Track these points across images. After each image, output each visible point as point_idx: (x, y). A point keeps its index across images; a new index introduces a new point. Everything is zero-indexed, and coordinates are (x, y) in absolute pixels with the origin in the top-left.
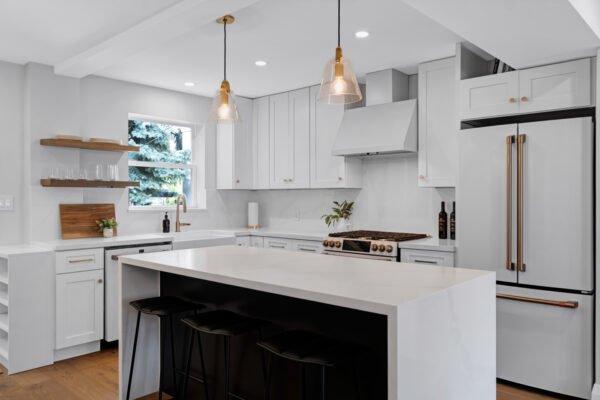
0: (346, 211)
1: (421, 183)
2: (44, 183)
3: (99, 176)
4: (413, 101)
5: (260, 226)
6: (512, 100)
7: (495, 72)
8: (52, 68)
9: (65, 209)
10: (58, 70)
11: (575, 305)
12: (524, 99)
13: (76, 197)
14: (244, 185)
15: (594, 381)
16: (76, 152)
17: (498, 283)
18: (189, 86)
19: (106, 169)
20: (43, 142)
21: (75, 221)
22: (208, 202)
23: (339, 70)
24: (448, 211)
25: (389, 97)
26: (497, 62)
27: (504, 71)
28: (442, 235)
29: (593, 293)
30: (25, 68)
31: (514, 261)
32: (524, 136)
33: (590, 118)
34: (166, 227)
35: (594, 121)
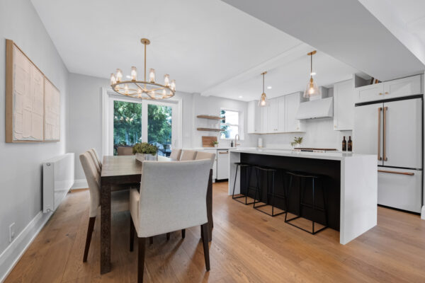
0: (300, 141)
1: (335, 129)
2: (198, 129)
3: (212, 127)
4: (331, 98)
5: (263, 147)
6: (380, 94)
7: (372, 83)
8: (200, 94)
9: (203, 138)
10: (202, 94)
11: (413, 174)
12: (387, 93)
13: (206, 134)
14: (258, 132)
15: (422, 205)
16: (206, 120)
17: (378, 166)
18: (240, 97)
19: (214, 125)
20: (198, 117)
21: (206, 141)
22: (245, 137)
23: (312, 85)
24: (347, 140)
25: (321, 97)
26: (373, 79)
27: (376, 83)
28: (344, 149)
29: (422, 169)
30: (192, 95)
31: (382, 156)
32: (387, 108)
33: (420, 99)
34: (232, 146)
35: (423, 100)
